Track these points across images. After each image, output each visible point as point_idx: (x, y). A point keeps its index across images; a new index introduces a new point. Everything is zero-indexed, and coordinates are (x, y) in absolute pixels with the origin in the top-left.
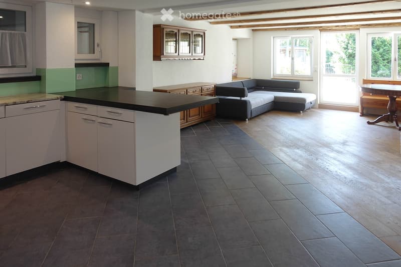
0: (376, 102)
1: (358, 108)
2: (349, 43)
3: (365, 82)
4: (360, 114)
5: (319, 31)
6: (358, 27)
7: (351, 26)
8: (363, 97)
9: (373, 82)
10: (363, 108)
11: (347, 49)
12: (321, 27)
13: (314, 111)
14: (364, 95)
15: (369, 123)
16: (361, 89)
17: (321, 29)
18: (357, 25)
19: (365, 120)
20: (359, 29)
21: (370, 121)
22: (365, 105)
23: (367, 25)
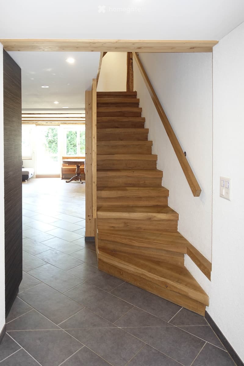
0: (70, 170)
1: (60, 175)
2: (49, 132)
3: (64, 158)
4: (61, 178)
5: (35, 125)
6: (59, 124)
7: (55, 123)
8: (63, 168)
9: (68, 158)
10: (63, 175)
11: (47, 136)
12: (37, 123)
13: (34, 180)
14: (63, 166)
15: (67, 182)
16: (62, 162)
17: (37, 124)
18: (59, 123)
19: (64, 181)
20: (59, 125)
21: (67, 181)
22: (64, 173)
23: (64, 123)
